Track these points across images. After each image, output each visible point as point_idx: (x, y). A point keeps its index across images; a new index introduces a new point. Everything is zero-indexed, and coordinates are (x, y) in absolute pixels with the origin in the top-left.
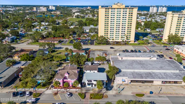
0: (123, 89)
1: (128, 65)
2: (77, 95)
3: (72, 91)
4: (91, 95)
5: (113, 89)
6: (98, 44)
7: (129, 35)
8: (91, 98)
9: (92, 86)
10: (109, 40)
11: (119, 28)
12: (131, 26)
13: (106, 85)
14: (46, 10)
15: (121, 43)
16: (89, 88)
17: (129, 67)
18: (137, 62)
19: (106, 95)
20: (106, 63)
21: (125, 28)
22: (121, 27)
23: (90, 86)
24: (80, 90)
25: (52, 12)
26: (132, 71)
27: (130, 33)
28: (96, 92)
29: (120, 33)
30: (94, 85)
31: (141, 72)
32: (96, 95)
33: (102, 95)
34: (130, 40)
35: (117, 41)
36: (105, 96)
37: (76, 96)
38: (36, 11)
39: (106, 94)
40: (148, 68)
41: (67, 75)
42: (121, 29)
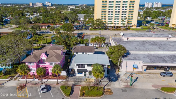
0: (136, 80)
1: (138, 46)
2: (59, 89)
3: (52, 83)
4: (83, 88)
5: (120, 79)
6: (93, 29)
7: (130, 18)
8: (83, 94)
9: (85, 75)
10: (107, 25)
11: (119, 9)
12: (133, 7)
13: (108, 73)
14: (42, 6)
15: (121, 28)
16: (80, 78)
17: (140, 48)
18: (151, 43)
19: (110, 89)
20: (105, 46)
21: (126, 9)
22: (121, 8)
23: (83, 75)
24: (65, 80)
25: (48, 7)
26: (147, 53)
27: (132, 16)
28: (92, 84)
29: (120, 15)
30: (87, 73)
31: (161, 55)
32: (92, 88)
33: (102, 90)
34: (131, 25)
35: (116, 25)
36: (108, 91)
37: (57, 91)
38: (32, 6)
39: (109, 87)
40: (170, 50)
41: (44, 57)
42: (121, 11)
